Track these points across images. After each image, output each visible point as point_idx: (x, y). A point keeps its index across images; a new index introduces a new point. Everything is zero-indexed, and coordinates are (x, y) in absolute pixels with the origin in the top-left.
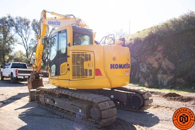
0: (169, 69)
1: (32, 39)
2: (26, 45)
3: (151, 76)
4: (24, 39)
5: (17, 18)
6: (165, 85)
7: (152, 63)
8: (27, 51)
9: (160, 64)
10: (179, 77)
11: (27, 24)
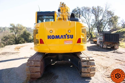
1: (93, 19)
2: (88, 23)
4: (87, 20)
5: (82, 8)
8: (89, 27)
11: (88, 10)
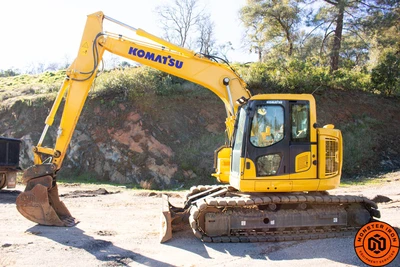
0: (166, 156)
3: (136, 168)
6: (168, 183)
7: (126, 143)
9: (145, 147)
10: (187, 170)
